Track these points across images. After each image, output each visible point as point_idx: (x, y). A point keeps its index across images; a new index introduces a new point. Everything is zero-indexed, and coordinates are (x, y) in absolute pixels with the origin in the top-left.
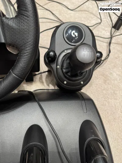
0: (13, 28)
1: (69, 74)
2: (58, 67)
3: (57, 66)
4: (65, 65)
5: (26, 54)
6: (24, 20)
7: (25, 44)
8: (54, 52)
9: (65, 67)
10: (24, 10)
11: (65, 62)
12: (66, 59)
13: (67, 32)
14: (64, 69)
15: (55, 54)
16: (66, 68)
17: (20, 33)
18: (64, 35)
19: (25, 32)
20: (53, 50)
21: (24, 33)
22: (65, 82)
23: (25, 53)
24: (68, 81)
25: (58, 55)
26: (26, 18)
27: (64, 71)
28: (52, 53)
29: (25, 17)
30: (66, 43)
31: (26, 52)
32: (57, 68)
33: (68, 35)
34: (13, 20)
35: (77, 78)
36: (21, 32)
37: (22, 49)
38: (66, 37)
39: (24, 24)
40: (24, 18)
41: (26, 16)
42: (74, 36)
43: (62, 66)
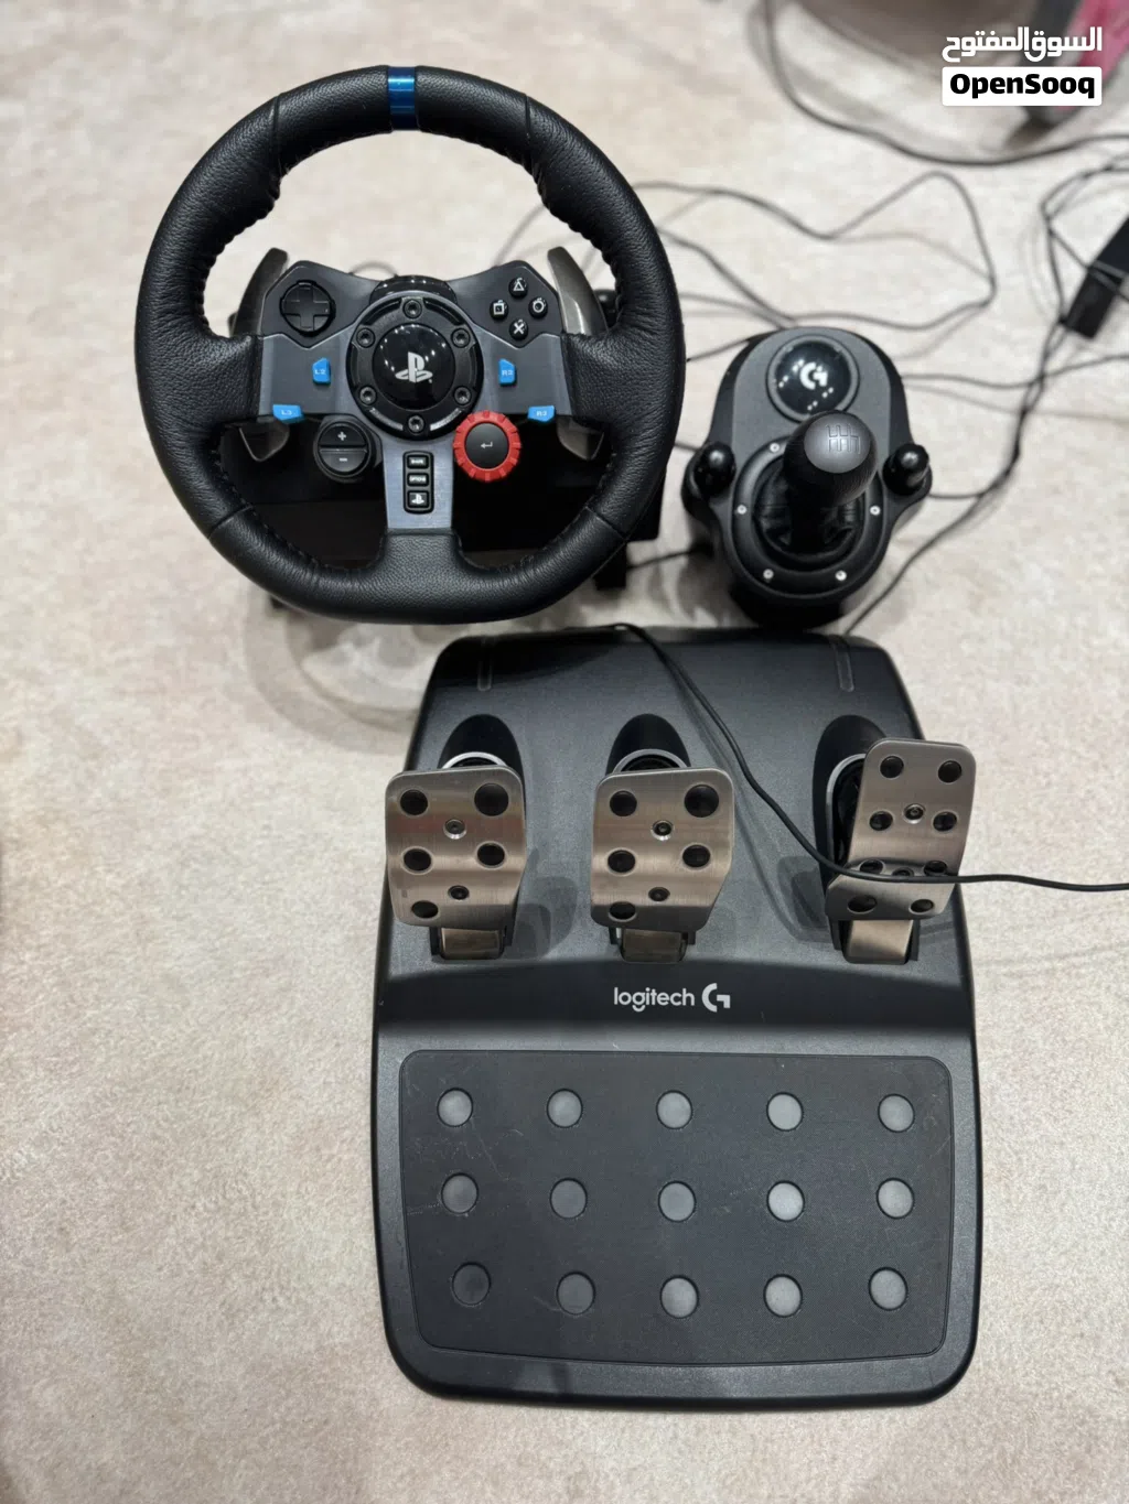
0: (603, 370)
1: (786, 540)
2: (742, 510)
3: (735, 506)
4: (770, 502)
5: (640, 452)
6: (639, 343)
7: (639, 419)
8: (727, 450)
9: (768, 510)
10: (643, 314)
11: (770, 489)
12: (773, 478)
13: (783, 368)
14: (766, 517)
15: (730, 458)
16: (776, 515)
17: (624, 384)
18: (772, 380)
19: (642, 379)
20: (725, 442)
21: (638, 384)
22: (768, 574)
23: (639, 448)
24: (778, 568)
25: (740, 462)
26: (648, 336)
27: (765, 524)
28: (717, 456)
29: (643, 333)
30: (777, 414)
31: (638, 445)
32: (735, 518)
33: (790, 380)
34: (605, 344)
35: (821, 556)
36: (631, 379)
37: (630, 437)
38: (780, 391)
39: (638, 354)
40: (639, 334)
41: (645, 330)
42: (810, 385)
43: (757, 508)
